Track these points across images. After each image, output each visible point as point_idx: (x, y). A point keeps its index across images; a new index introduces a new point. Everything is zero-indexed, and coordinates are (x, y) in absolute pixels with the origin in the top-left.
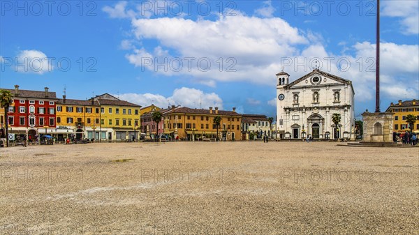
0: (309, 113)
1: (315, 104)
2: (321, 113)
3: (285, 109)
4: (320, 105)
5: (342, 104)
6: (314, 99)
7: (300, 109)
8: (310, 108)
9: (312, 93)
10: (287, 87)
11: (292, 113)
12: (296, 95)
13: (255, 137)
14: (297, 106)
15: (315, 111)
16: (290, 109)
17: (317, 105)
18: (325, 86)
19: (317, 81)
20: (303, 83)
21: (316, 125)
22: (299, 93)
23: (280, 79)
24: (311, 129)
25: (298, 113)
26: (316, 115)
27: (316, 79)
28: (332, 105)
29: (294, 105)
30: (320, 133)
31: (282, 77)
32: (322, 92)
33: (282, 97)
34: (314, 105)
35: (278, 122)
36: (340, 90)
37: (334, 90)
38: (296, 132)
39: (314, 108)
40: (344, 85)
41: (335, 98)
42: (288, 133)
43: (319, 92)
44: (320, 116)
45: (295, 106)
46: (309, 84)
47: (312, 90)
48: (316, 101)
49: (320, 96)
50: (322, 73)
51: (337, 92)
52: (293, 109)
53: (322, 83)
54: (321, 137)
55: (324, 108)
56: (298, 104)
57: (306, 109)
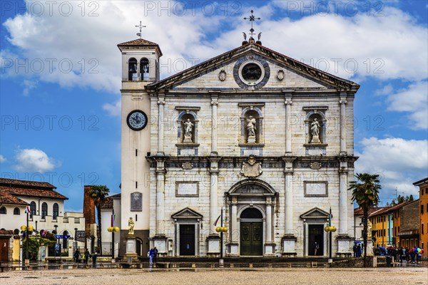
0: (231, 177)
1: (251, 147)
2: (270, 176)
3: (152, 160)
4: (266, 152)
5: (331, 151)
6: (247, 132)
7: (203, 162)
8: (235, 161)
9: (240, 112)
10: (158, 89)
11: (174, 174)
12: (187, 116)
13: (43, 252)
14: (191, 152)
15: (251, 172)
16: (169, 162)
17: (256, 152)
18: (282, 94)
19: (256, 77)
20: (209, 81)
21: (250, 213)
22: (197, 110)
23: (132, 62)
24: (236, 226)
25: (192, 174)
26: (253, 183)
27: (251, 72)
28: (302, 152)
29: (180, 147)
30: (267, 238)
31: (139, 55)
32: (272, 112)
33: (137, 121)
34: (247, 153)
35: (126, 202)
36: (325, 109)
37: (306, 110)
38: (187, 234)
39: (246, 159)
40: (338, 94)
41: (311, 133)
42: (163, 238)
43: (263, 112)
44: (264, 187)
45: (184, 153)
46: (230, 83)
47: (240, 106)
48: (252, 140)
49: (266, 124)
50: (272, 55)
51: (316, 117)
52: (178, 162)
53: (271, 84)
54: (268, 251)
55: (278, 161)
56: (195, 146)
57: (222, 161)
